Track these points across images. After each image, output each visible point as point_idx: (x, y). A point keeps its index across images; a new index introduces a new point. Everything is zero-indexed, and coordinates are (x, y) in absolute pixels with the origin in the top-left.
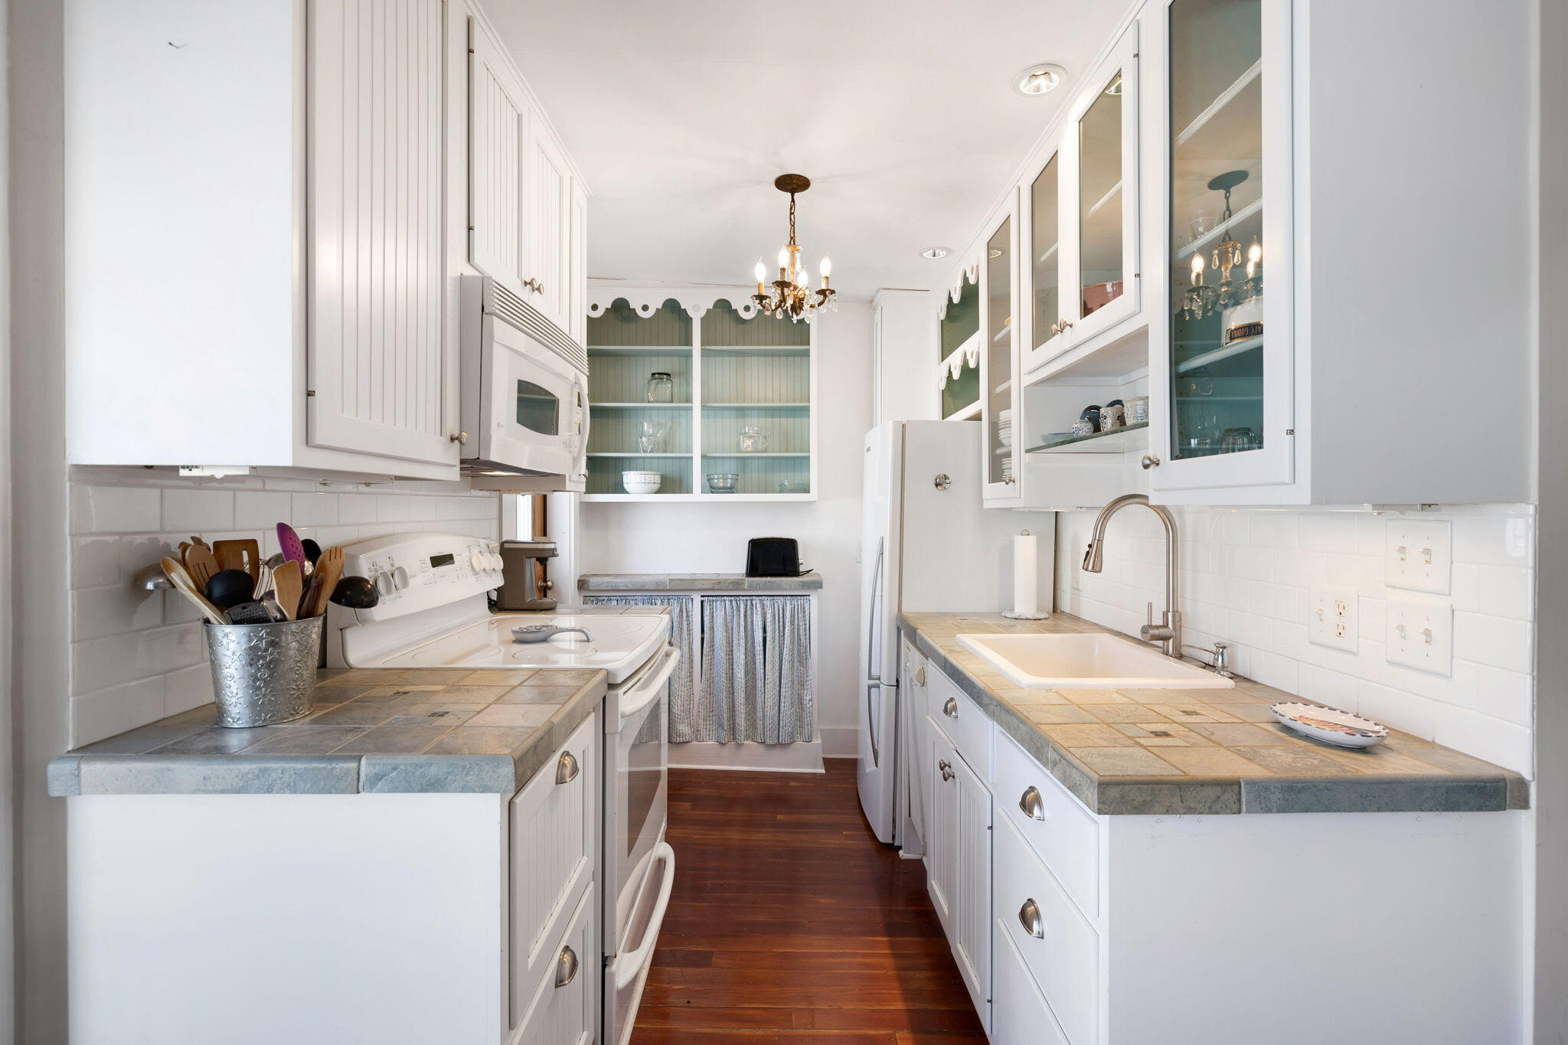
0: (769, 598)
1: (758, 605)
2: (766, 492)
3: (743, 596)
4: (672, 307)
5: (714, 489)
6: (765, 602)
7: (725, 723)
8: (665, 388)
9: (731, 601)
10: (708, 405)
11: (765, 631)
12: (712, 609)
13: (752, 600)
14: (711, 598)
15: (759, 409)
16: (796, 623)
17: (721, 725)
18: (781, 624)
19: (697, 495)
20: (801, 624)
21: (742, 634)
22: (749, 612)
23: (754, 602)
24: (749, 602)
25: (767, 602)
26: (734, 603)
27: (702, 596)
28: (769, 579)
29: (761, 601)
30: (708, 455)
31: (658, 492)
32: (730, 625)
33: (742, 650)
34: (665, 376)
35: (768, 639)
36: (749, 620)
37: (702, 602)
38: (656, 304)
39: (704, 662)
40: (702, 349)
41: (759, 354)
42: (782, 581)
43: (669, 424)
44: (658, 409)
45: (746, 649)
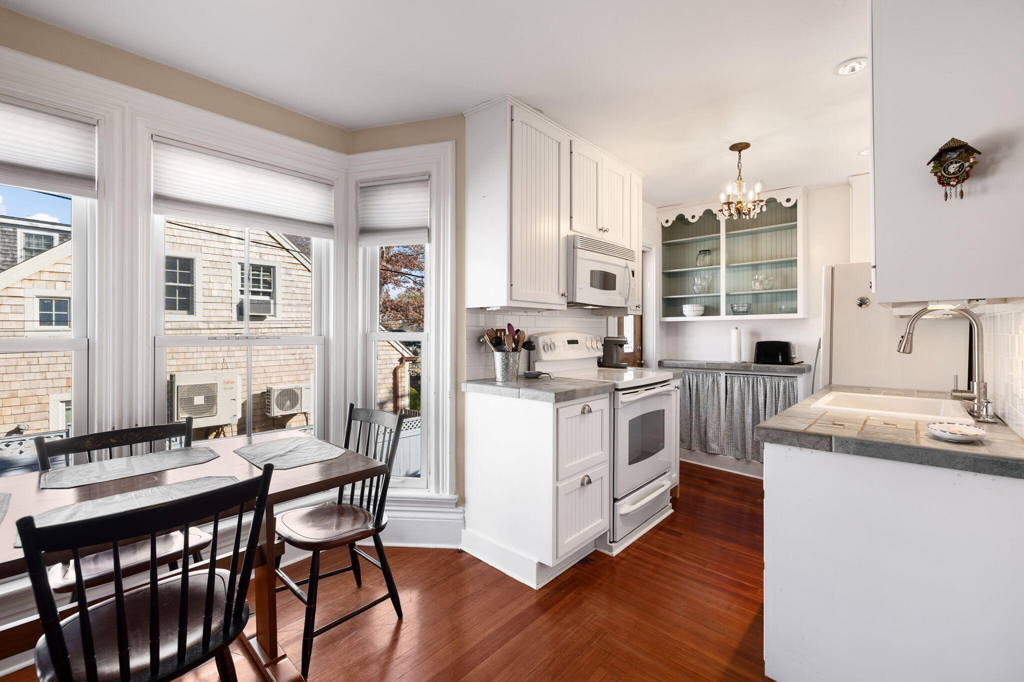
0: (769, 377)
1: (761, 381)
2: (772, 313)
3: (751, 375)
4: (709, 213)
5: (735, 313)
6: (766, 379)
7: (739, 447)
8: (708, 258)
9: (744, 377)
10: (730, 265)
11: (766, 397)
12: (732, 382)
13: (757, 378)
14: (732, 375)
15: (766, 264)
16: (787, 393)
17: (737, 448)
18: (777, 393)
19: (723, 316)
20: (791, 394)
21: (751, 397)
22: (755, 385)
23: (759, 379)
24: (755, 379)
25: (767, 380)
26: (746, 379)
27: (726, 373)
28: (768, 365)
29: (763, 379)
30: (730, 294)
31: (702, 315)
32: (743, 391)
33: (751, 406)
34: (708, 252)
35: (767, 401)
36: (755, 389)
37: (726, 377)
38: (699, 213)
39: (727, 411)
40: (726, 234)
41: (766, 231)
42: (776, 367)
43: (711, 278)
44: (704, 270)
45: (753, 406)
